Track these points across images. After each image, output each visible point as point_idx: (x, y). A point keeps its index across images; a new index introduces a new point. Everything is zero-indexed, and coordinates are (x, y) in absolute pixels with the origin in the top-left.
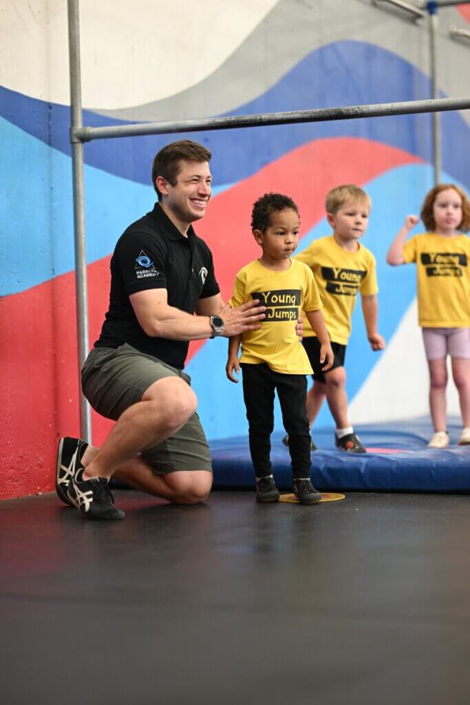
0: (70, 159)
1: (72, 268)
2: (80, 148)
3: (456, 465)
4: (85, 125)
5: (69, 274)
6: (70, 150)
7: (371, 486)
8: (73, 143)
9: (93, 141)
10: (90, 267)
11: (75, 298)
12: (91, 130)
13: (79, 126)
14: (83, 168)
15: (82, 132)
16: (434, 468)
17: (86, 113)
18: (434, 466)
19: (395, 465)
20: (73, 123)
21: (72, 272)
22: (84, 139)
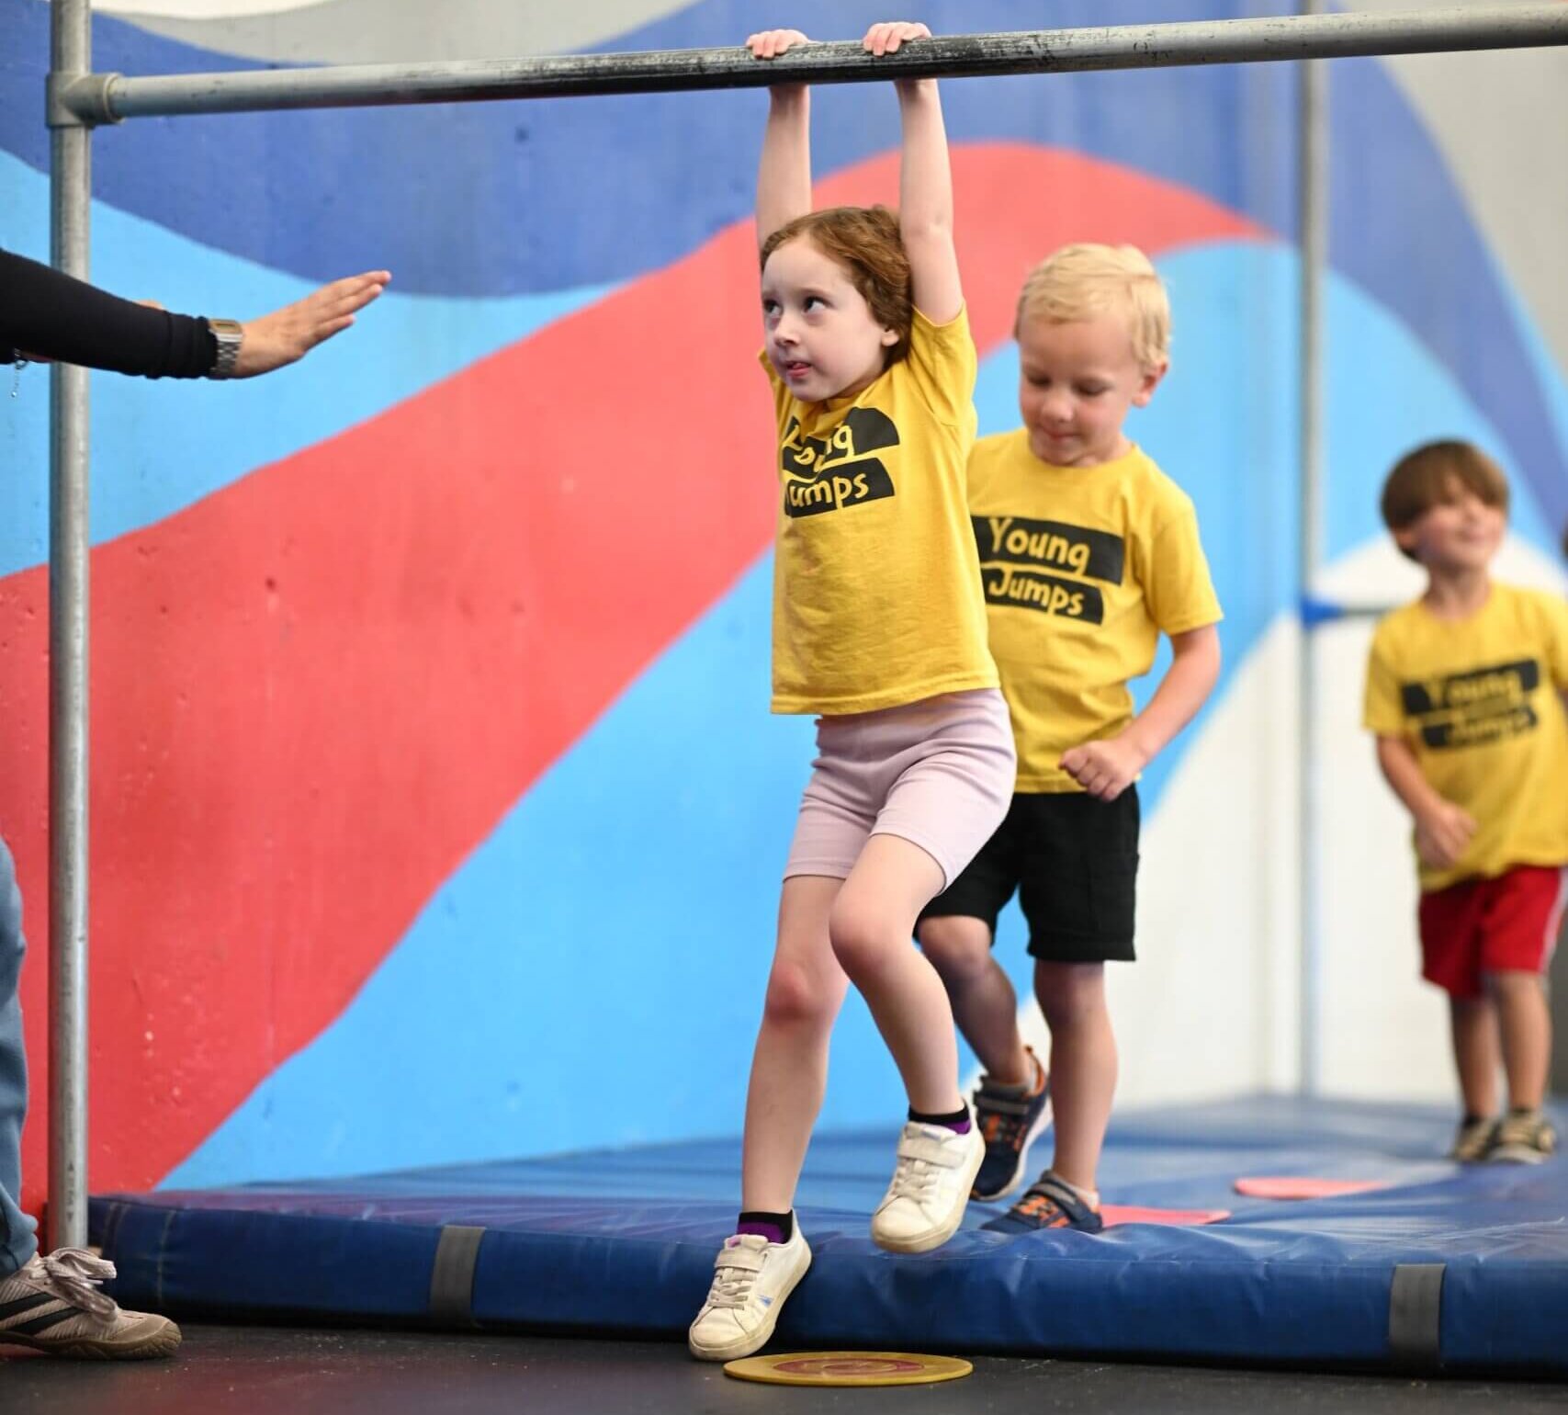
0: (45, 181)
1: (42, 556)
2: (80, 145)
3: (1336, 1274)
4: (98, 66)
5: (28, 573)
6: (44, 149)
7: (1039, 1338)
8: (55, 128)
9: (123, 121)
10: (99, 556)
11: (46, 658)
12: (120, 85)
13: (79, 71)
14: (86, 213)
15: (87, 90)
16: (1258, 1282)
17: (104, 26)
18: (1260, 1273)
19: (1125, 1267)
20: (57, 58)
21: (40, 568)
22: (96, 114)
